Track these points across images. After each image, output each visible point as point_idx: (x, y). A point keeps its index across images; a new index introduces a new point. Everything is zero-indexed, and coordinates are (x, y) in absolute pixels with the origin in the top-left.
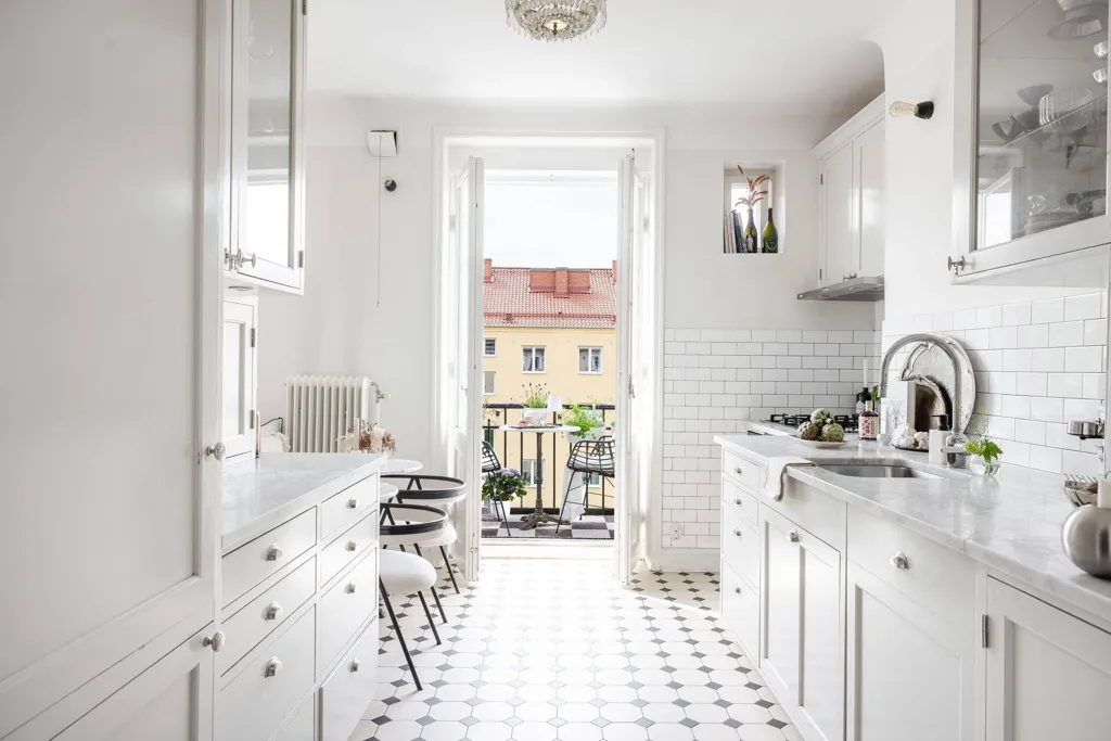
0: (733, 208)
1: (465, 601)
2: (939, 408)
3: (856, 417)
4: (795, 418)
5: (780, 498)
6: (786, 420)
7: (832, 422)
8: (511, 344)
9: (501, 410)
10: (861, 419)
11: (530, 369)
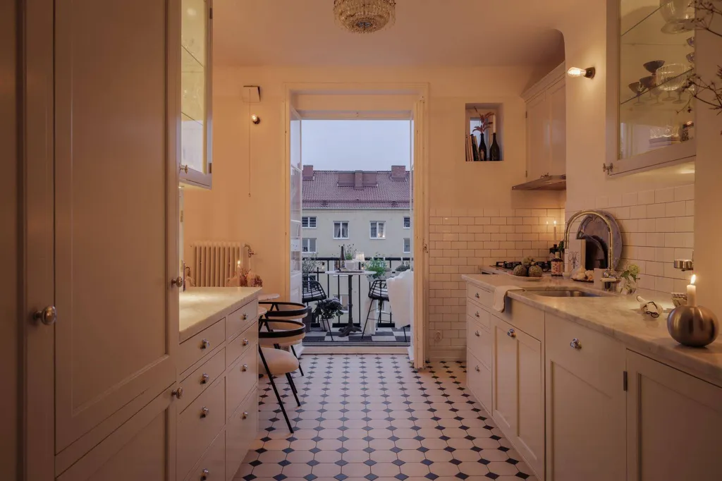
0: (471, 133)
1: (307, 380)
2: (601, 255)
3: (549, 263)
4: (512, 263)
5: (503, 311)
6: (506, 265)
7: (535, 265)
8: (326, 220)
9: (326, 262)
10: (553, 264)
11: (339, 236)
